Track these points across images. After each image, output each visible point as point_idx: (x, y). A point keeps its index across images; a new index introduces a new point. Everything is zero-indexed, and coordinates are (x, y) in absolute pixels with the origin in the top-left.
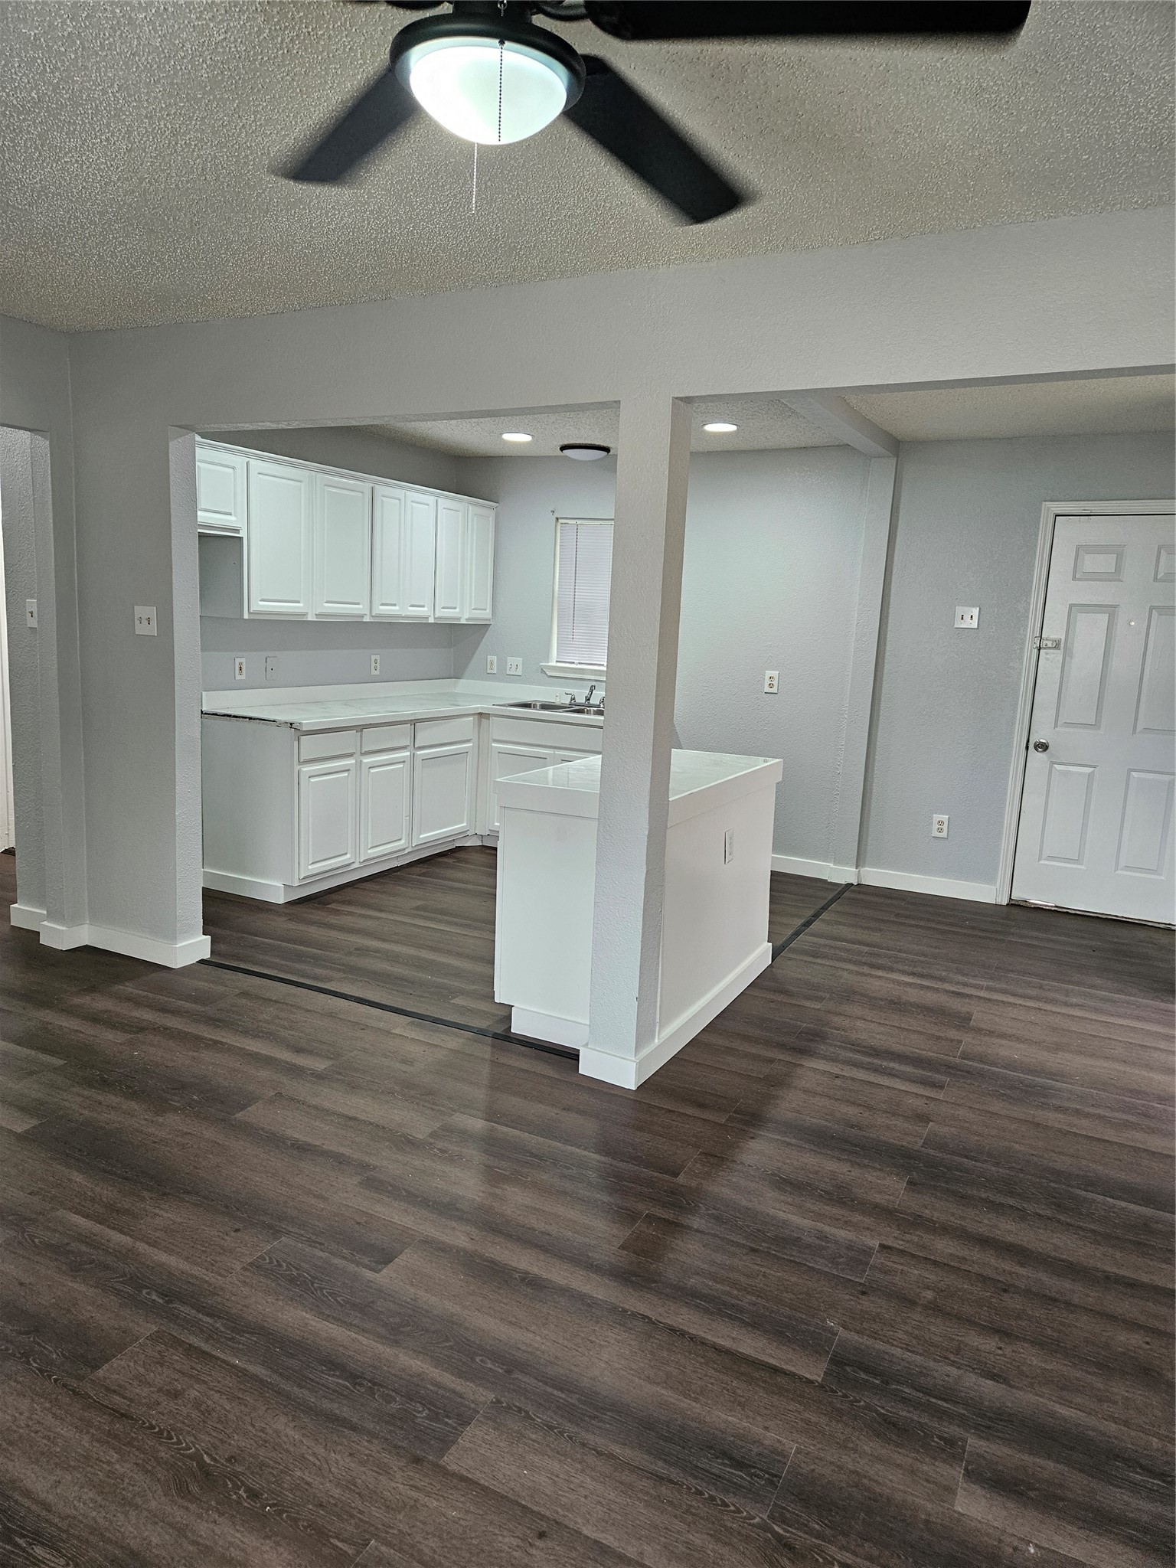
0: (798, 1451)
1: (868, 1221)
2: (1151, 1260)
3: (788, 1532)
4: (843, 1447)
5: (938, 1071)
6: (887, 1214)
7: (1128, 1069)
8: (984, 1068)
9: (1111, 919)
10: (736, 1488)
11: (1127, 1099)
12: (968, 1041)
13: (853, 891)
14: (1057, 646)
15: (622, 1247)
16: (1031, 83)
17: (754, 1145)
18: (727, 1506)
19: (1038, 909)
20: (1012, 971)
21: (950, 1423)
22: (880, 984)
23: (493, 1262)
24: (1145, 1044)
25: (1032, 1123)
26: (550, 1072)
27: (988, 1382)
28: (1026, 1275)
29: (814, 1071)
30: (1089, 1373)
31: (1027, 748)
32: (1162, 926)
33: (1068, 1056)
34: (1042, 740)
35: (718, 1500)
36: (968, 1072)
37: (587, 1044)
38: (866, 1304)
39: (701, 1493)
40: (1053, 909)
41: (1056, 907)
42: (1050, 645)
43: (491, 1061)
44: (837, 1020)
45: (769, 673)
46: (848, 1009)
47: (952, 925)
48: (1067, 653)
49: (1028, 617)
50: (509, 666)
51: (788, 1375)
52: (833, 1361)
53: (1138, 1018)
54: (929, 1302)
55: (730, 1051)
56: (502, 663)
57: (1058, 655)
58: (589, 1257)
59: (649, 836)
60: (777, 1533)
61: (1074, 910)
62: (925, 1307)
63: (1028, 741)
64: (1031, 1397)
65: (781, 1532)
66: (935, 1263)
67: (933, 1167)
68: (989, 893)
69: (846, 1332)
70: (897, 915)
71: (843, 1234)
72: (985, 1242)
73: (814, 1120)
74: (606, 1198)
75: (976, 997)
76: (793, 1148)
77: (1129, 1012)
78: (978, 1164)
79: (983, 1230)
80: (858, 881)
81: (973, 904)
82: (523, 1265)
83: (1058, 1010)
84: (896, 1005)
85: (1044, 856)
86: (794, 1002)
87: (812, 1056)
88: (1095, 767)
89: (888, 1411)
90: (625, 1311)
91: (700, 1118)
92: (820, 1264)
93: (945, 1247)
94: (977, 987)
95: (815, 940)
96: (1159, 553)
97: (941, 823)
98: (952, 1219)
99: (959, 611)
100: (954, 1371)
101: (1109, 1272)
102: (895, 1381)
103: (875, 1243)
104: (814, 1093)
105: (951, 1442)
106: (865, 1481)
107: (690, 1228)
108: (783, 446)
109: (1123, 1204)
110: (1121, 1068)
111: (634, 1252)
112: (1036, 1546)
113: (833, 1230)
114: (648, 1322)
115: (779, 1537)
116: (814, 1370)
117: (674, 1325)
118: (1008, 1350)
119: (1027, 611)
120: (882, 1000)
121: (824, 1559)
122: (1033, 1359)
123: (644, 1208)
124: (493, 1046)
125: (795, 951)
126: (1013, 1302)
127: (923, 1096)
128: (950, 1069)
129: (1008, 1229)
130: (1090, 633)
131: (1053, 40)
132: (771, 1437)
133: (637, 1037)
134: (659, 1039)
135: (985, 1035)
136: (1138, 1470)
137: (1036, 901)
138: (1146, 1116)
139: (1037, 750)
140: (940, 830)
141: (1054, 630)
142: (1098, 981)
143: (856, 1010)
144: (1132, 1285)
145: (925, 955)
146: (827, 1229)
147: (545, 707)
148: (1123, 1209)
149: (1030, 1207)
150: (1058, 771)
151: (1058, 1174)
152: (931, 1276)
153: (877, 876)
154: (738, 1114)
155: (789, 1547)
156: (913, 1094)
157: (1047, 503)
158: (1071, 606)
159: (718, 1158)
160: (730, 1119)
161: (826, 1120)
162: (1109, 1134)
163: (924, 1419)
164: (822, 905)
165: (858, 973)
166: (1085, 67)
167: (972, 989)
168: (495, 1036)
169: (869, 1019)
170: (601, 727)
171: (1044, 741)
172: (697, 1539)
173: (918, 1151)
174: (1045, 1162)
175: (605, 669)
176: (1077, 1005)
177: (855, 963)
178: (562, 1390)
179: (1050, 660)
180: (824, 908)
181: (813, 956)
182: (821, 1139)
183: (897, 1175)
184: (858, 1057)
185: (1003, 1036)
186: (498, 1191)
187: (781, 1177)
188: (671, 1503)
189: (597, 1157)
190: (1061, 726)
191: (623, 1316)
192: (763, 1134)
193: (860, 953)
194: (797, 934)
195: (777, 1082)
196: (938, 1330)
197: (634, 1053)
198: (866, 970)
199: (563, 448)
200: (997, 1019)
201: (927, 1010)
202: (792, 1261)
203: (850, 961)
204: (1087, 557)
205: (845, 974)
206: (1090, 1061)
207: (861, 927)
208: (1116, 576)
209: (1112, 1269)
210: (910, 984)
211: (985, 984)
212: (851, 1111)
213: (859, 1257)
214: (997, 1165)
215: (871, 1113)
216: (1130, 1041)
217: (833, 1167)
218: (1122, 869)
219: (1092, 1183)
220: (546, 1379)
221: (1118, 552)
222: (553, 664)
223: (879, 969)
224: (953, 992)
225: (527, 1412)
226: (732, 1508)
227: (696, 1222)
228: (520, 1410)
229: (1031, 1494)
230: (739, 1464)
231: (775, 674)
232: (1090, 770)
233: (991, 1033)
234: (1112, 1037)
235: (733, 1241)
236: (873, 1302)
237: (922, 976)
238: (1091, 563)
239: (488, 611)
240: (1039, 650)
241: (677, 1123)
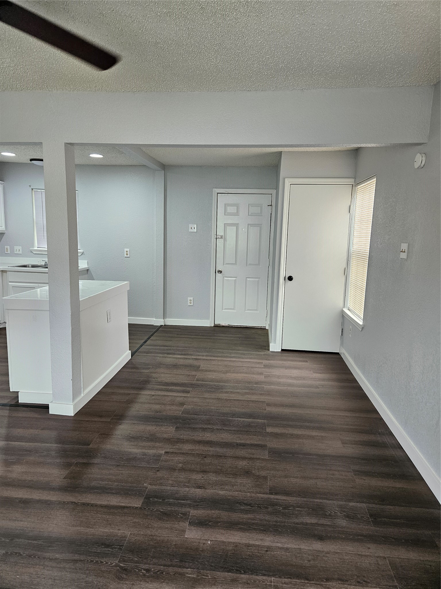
0: (131, 534)
1: (160, 445)
2: (251, 436)
3: (125, 564)
4: (147, 527)
5: (188, 387)
6: (169, 441)
7: (247, 375)
8: (203, 383)
9: (245, 327)
10: (105, 555)
11: (246, 385)
12: (199, 375)
13: (163, 328)
14: (222, 237)
15: (65, 478)
16: (173, 43)
17: (121, 427)
18: (102, 562)
19: (223, 326)
20: (214, 349)
21: (185, 508)
22: (170, 360)
23: (7, 498)
24: (253, 366)
25: (218, 398)
26: (36, 416)
27: (198, 490)
28: (212, 450)
29: (145, 395)
30: (230, 478)
31: (216, 272)
32: (259, 328)
33: (230, 374)
34: (220, 270)
35: (99, 561)
36: (198, 385)
37: (52, 401)
38: (159, 474)
39: (92, 561)
40: (228, 326)
41: (228, 325)
42: (219, 237)
43: (9, 416)
44: (154, 375)
45: (126, 250)
46: (158, 370)
47: (196, 335)
48: (225, 240)
49: (212, 228)
50: (15, 250)
51: (129, 507)
52: (146, 498)
53: (251, 358)
54: (180, 468)
55: (113, 393)
56: (12, 250)
57: (222, 240)
58: (50, 486)
59: (72, 315)
60: (121, 566)
61: (234, 325)
62: (179, 470)
63: (216, 270)
64: (212, 491)
65: (123, 565)
66: (183, 453)
67: (184, 420)
68: (208, 323)
69: (151, 486)
70: (178, 334)
71: (151, 452)
72: (200, 442)
73: (144, 413)
74: (58, 461)
75: (202, 359)
76: (136, 424)
77: (248, 356)
78: (199, 416)
79: (200, 438)
80: (164, 324)
81: (203, 327)
82: (20, 496)
83: (228, 360)
84: (175, 366)
85: (224, 308)
86: (139, 371)
87: (144, 390)
88: (236, 277)
89: (164, 510)
90: (64, 502)
91: (100, 421)
92: (144, 464)
93: (187, 447)
94: (203, 356)
95: (148, 347)
96: (249, 206)
97: (190, 300)
98: (190, 437)
99: (190, 226)
100: (187, 489)
101: (238, 443)
102: (167, 498)
103: (163, 452)
104: (145, 403)
105: (184, 514)
106: (155, 537)
107: (93, 464)
108: (123, 164)
109: (243, 419)
110: (245, 375)
111: (70, 479)
112: (211, 541)
113: (149, 451)
114: (74, 504)
115: (121, 567)
116: (137, 503)
117: (85, 502)
118: (205, 477)
119: (212, 226)
120: (170, 365)
121: (138, 570)
122: (213, 477)
123: (74, 461)
124: (10, 410)
125: (140, 352)
126: (208, 460)
127: (182, 396)
128: (192, 385)
129: (208, 436)
130: (231, 232)
131: (177, 30)
132: (120, 533)
133: (73, 395)
134: (83, 394)
135: (204, 372)
136: (243, 505)
137: (223, 324)
138: (252, 389)
139: (218, 273)
140: (190, 303)
141: (220, 233)
142: (240, 348)
143: (161, 370)
144: (244, 445)
145: (186, 347)
146: (146, 451)
147: (33, 266)
148: (243, 421)
149: (215, 427)
150: (226, 279)
151: (224, 414)
152: (181, 458)
153: (172, 321)
154: (115, 416)
155: (125, 570)
156: (179, 396)
157: (214, 189)
158: (225, 224)
159: (106, 435)
160: (112, 419)
161: (148, 412)
162: (240, 398)
163: (176, 509)
164: (151, 334)
165: (163, 357)
166: (189, 41)
167: (201, 357)
168: (11, 406)
169: (166, 373)
170: (47, 273)
171: (221, 270)
172: (90, 579)
173: (180, 416)
174: (221, 411)
175: (47, 249)
176: (233, 357)
177: (162, 353)
178: (35, 540)
179: (220, 242)
180: (152, 335)
181: (147, 353)
182: (146, 419)
183: (172, 426)
184: (161, 387)
185: (210, 371)
186: (10, 469)
187: (130, 436)
188: (80, 569)
189: (56, 445)
190: (225, 265)
191: (63, 504)
192: (124, 422)
193: (164, 350)
194: (141, 346)
195: (130, 402)
196: (182, 476)
197: (72, 401)
198: (166, 355)
199: (31, 160)
200: (208, 366)
201: (186, 366)
202: (132, 466)
203: (160, 353)
204: (228, 207)
205: (158, 358)
206: (236, 375)
207: (165, 340)
208: (237, 214)
209: (239, 442)
210: (181, 358)
211: (205, 354)
212: (157, 407)
213: (157, 458)
214: (206, 415)
215: (165, 406)
216: (248, 366)
217: (151, 428)
218: (247, 310)
219: (234, 415)
220: (29, 538)
221: (237, 206)
222: (36, 249)
223: (170, 354)
224: (195, 359)
225: (19, 553)
226: (104, 563)
227: (96, 461)
228: (16, 553)
229: (210, 524)
230: (107, 546)
231: (128, 250)
232: (235, 279)
233: (206, 371)
234: (243, 366)
235: (110, 464)
236: (161, 473)
237: (185, 355)
238: (230, 209)
239: (3, 227)
240: (216, 239)
241: (90, 425)
